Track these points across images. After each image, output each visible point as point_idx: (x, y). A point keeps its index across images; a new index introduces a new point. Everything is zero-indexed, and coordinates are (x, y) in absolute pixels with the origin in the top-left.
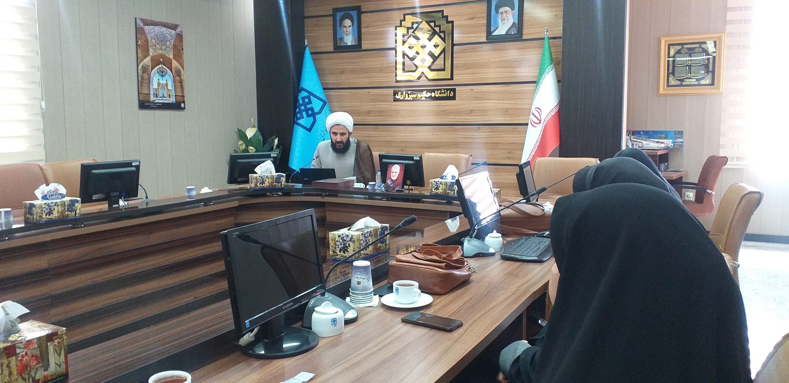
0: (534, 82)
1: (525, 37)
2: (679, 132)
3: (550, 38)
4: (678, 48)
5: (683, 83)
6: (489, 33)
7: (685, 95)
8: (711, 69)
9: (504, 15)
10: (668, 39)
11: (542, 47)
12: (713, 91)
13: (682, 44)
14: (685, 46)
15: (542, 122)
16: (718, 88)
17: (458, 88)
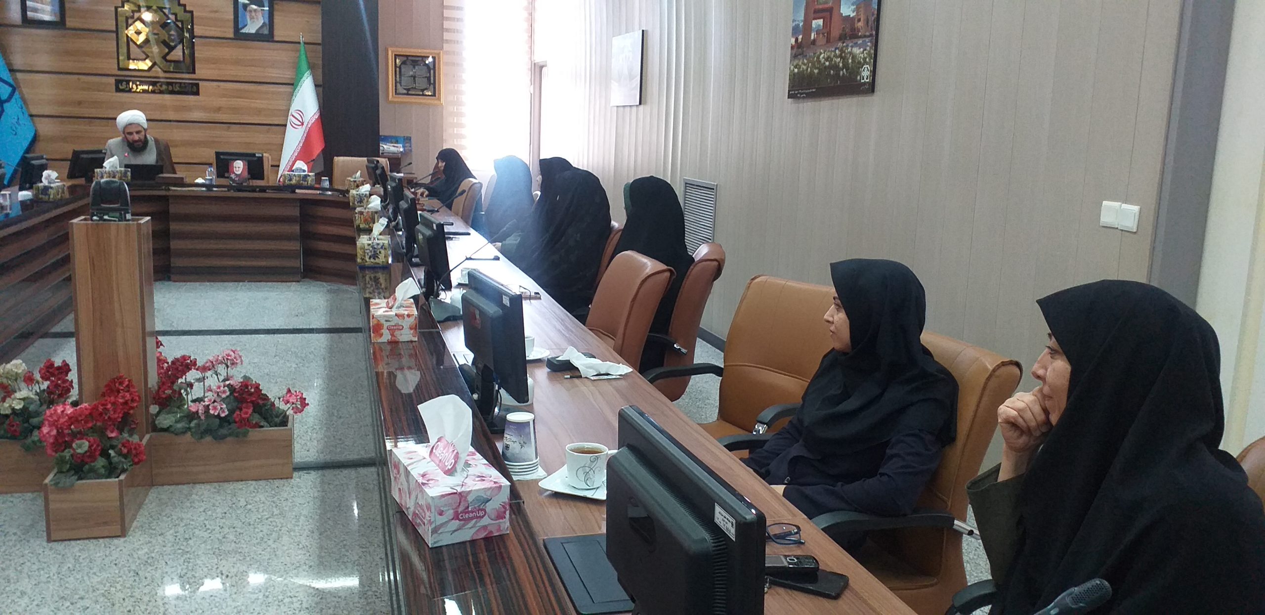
0: (292, 84)
1: (276, 39)
2: (407, 137)
3: (305, 43)
4: (405, 59)
5: (410, 92)
6: (237, 29)
7: (411, 103)
8: (432, 82)
9: (253, 14)
10: (395, 49)
11: (298, 51)
12: (436, 102)
13: (407, 56)
14: (410, 58)
15: (305, 124)
16: (439, 99)
17: (201, 83)
